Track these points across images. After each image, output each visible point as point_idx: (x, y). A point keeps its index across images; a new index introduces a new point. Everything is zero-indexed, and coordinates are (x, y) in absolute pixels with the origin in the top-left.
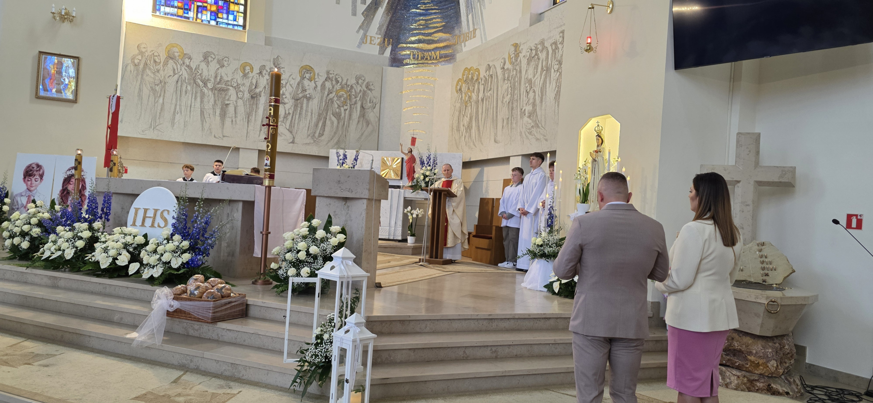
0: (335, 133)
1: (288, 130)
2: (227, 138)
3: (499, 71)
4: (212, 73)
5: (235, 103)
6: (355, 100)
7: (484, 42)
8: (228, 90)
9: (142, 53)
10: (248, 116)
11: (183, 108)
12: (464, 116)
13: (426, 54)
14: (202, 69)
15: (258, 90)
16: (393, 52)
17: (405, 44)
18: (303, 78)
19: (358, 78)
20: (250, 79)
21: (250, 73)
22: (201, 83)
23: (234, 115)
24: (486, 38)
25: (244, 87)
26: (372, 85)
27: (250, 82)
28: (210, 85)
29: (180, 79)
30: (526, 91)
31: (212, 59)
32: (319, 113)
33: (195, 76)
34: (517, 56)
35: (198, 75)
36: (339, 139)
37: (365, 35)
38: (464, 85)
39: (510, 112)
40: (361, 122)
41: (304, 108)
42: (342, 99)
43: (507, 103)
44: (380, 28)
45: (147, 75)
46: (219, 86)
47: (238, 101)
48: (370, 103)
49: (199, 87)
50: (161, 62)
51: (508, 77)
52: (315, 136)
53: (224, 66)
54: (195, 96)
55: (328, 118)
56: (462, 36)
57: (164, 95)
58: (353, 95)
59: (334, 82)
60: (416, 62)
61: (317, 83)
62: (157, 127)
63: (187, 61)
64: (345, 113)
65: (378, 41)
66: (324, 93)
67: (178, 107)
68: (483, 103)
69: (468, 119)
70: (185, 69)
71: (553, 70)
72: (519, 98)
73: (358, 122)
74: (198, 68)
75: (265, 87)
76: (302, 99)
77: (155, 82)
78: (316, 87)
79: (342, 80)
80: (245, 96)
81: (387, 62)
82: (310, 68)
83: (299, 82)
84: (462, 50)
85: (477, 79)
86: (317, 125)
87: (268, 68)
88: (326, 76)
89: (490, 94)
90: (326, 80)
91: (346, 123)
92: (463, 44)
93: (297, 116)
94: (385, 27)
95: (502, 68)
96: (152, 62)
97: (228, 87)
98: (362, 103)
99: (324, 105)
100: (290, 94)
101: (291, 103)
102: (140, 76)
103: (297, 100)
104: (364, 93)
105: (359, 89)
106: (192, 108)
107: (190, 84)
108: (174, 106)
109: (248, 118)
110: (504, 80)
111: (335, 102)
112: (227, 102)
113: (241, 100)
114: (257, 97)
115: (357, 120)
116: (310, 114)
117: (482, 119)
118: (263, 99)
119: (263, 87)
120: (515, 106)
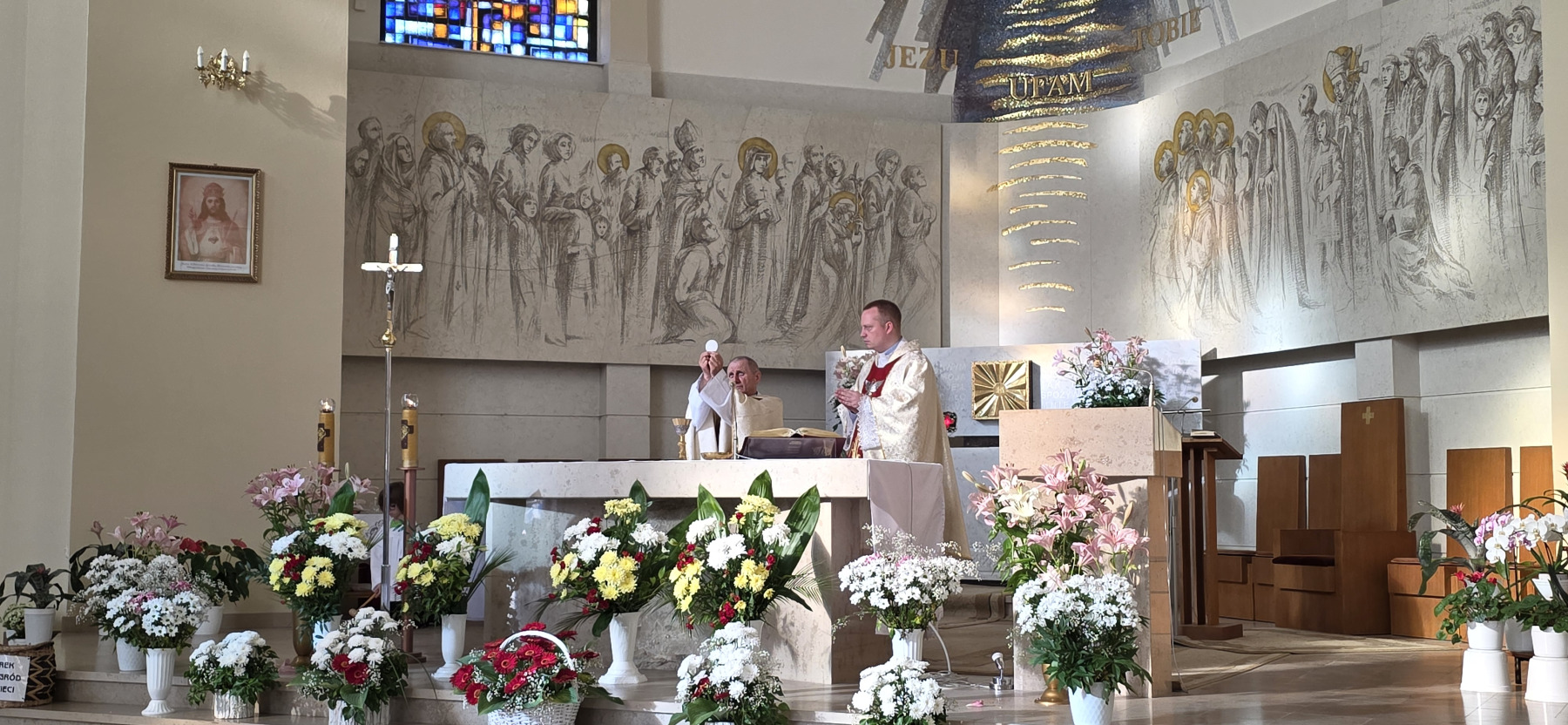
0: (834, 308)
1: (720, 309)
2: (576, 340)
3: (1299, 123)
4: (534, 178)
5: (590, 249)
6: (877, 217)
7: (1228, 41)
8: (572, 217)
9: (368, 144)
10: (624, 278)
11: (470, 273)
12: (1189, 240)
13: (1053, 80)
14: (510, 171)
15: (642, 214)
16: (964, 83)
17: (994, 58)
18: (748, 172)
19: (881, 160)
20: (623, 185)
21: (622, 169)
22: (508, 207)
23: (589, 281)
24: (1233, 33)
25: (609, 208)
26: (919, 173)
27: (623, 192)
28: (529, 210)
29: (460, 201)
30: (1392, 169)
31: (532, 145)
32: (791, 259)
33: (494, 191)
34: (1352, 79)
35: (501, 187)
36: (844, 321)
37: (889, 47)
38: (1180, 157)
39: (1345, 226)
40: (896, 275)
41: (756, 248)
42: (847, 217)
43: (1332, 202)
44: (924, 25)
45: (386, 197)
46: (552, 209)
47: (597, 244)
48: (915, 220)
49: (506, 216)
50: (413, 161)
51: (1327, 136)
52: (785, 320)
53: (559, 159)
54: (497, 240)
55: (813, 269)
56: (1157, 29)
57: (425, 244)
58: (873, 204)
59: (824, 176)
60: (1026, 103)
61: (783, 181)
62: (414, 325)
63: (474, 154)
64: (855, 254)
65: (919, 58)
66: (802, 205)
67: (458, 270)
68: (1251, 204)
69: (1204, 247)
70: (470, 174)
71: (1471, 117)
72: (1368, 187)
73: (890, 273)
74: (501, 168)
75: (659, 204)
76: (750, 225)
77: (402, 214)
78: (781, 191)
79: (844, 169)
80: (614, 230)
81: (949, 109)
82: (764, 146)
83: (739, 183)
84: (1159, 63)
85: (1225, 143)
86: (789, 290)
87: (662, 155)
88: (804, 161)
89: (1273, 180)
90: (803, 171)
91: (858, 280)
92: (1160, 48)
93: (740, 272)
94: (937, 20)
95: (1305, 113)
96: (393, 165)
97: (572, 211)
98: (896, 224)
99: (802, 236)
100: (720, 217)
101: (722, 240)
102: (368, 201)
103: (737, 230)
104: (900, 197)
105: (886, 189)
106: (490, 272)
107: (483, 211)
108: (447, 269)
109: (624, 285)
110: (1317, 141)
111: (828, 228)
112: (571, 250)
113: (605, 242)
114: (640, 230)
115: (885, 269)
116: (769, 263)
117: (1253, 245)
118: (655, 235)
119: (653, 204)
120: (1359, 210)
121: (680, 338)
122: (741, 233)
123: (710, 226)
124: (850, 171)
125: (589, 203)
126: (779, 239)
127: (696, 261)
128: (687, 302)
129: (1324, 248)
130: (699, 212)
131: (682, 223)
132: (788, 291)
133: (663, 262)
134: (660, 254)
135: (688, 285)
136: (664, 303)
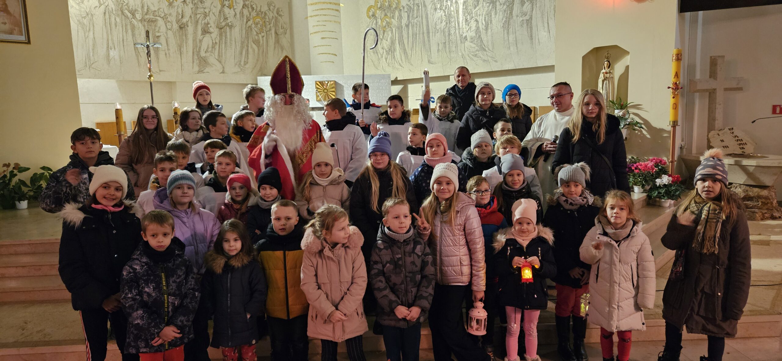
1: (218, 60)
2: (164, 72)
5: (165, 34)
6: (269, 27)
8: (156, 21)
11: (116, 43)
18: (223, 6)
19: (269, 5)
20: (176, 8)
22: (129, 15)
25: (171, 17)
26: (282, 11)
27: (176, 11)
28: (139, 16)
29: (107, 10)
30: (466, 20)
32: (241, 41)
33: (122, 7)
35: (125, 5)
36: (261, 66)
38: (378, 11)
39: (447, 38)
41: (228, 37)
42: (259, 26)
43: (442, 29)
46: (147, 17)
47: (168, 32)
48: (282, 29)
51: (440, 7)
52: (241, 65)
55: (249, 46)
57: (94, 29)
58: (267, 22)
59: (250, 9)
61: (236, 10)
62: (93, 65)
64: (263, 40)
66: (243, 20)
69: (389, 43)
72: (457, 25)
73: (275, 48)
75: (191, 17)
76: (225, 27)
77: (81, 15)
78: (235, 15)
79: (257, 6)
80: (174, 26)
83: (220, 10)
88: (243, 3)
90: (243, 7)
91: (264, 50)
93: (223, 45)
97: (156, 18)
98: (276, 29)
99: (244, 33)
100: (214, 23)
101: (216, 33)
103: (221, 29)
105: (271, 16)
106: (125, 43)
107: (118, 15)
108: (105, 41)
109: (180, 49)
110: (436, 9)
111: (253, 30)
112: (158, 34)
113: (171, 32)
114: (184, 27)
115: (273, 47)
116: (234, 43)
117: (409, 43)
118: (190, 29)
119: (189, 17)
120: (453, 33)
121: (204, 71)
122: (223, 30)
123: (211, 27)
124: (259, 9)
125: (163, 15)
126: (236, 33)
127: (207, 41)
128: (205, 57)
129: (439, 45)
130: (206, 21)
131: (200, 25)
132: (241, 54)
133: (194, 40)
134: (193, 37)
135: (205, 50)
136: (197, 57)
